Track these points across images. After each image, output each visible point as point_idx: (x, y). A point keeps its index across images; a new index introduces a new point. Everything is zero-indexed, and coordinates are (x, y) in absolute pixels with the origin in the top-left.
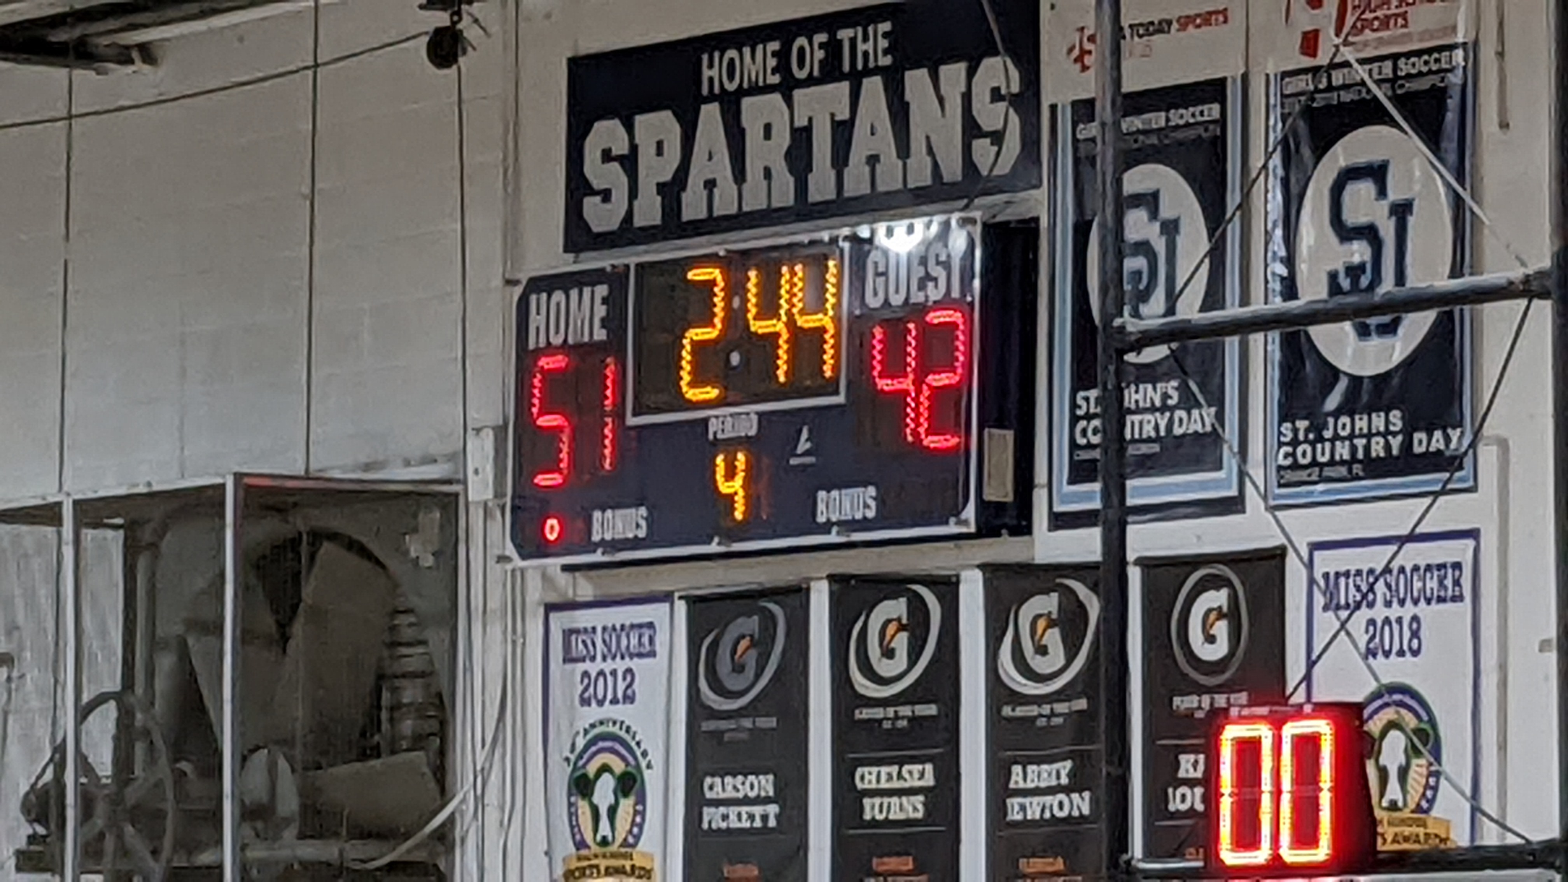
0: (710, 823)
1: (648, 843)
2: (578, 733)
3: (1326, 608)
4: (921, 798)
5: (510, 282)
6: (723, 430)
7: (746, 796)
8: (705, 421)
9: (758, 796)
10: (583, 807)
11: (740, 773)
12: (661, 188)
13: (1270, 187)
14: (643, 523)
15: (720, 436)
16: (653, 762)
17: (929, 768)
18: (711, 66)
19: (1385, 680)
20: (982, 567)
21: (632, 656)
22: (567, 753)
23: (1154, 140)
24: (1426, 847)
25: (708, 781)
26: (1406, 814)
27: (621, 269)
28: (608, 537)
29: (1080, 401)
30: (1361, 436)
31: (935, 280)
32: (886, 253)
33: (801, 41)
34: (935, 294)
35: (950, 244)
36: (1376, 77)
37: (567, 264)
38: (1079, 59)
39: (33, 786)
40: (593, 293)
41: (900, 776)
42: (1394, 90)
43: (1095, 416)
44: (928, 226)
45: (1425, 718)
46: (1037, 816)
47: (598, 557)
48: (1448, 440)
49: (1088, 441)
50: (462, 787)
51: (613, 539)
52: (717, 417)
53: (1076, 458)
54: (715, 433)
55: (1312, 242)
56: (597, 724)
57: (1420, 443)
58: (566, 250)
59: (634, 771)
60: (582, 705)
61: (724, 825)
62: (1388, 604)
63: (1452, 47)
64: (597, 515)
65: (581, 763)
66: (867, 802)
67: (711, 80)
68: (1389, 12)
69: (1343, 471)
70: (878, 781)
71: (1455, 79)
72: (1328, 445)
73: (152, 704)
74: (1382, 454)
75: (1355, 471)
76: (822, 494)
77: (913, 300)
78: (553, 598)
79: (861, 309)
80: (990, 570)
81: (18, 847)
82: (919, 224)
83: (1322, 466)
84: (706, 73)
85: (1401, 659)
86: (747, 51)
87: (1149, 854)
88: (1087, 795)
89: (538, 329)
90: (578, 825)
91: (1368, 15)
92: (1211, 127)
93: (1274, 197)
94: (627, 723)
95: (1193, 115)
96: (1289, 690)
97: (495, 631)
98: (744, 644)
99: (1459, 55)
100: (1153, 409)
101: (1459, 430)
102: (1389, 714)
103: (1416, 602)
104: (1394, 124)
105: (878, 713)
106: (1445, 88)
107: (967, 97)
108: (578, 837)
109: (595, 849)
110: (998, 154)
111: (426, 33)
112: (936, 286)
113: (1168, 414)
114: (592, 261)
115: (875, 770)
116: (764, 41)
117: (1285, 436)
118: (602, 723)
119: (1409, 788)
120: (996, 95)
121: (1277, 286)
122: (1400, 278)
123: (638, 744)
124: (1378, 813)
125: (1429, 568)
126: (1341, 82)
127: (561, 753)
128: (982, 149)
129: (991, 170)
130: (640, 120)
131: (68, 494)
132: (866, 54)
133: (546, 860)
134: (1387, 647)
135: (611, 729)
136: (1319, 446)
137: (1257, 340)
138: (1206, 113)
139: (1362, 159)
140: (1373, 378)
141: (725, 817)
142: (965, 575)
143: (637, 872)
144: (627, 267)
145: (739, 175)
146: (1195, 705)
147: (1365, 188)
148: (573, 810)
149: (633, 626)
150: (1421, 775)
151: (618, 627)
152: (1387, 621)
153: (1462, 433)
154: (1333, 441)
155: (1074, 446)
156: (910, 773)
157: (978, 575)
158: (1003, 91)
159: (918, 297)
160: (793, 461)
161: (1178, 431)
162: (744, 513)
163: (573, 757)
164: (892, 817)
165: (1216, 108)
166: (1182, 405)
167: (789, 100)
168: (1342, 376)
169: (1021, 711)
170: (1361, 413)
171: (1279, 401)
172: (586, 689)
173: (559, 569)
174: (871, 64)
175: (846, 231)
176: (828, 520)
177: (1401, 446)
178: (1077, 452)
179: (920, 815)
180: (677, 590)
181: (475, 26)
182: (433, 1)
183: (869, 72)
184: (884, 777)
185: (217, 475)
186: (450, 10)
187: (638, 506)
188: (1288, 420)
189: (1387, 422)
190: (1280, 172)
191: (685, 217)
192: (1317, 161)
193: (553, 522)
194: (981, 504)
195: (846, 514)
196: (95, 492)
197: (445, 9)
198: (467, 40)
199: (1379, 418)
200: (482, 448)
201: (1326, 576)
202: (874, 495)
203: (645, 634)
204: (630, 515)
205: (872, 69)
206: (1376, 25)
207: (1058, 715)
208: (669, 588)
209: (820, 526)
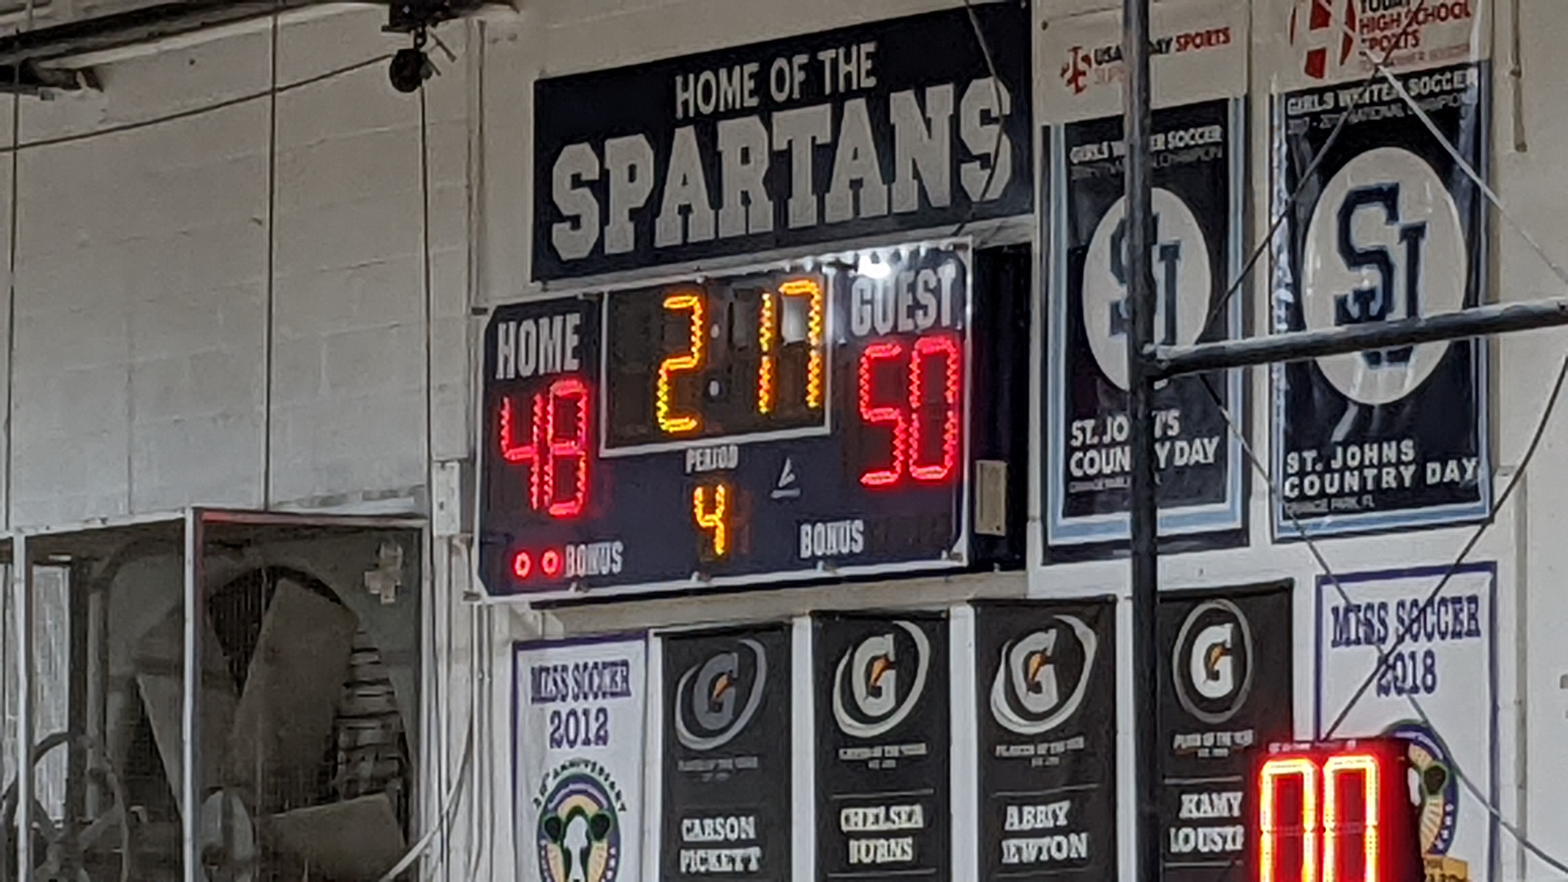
0: (688, 866)
2: (548, 774)
3: (1335, 643)
4: (910, 840)
5: (478, 312)
6: (702, 463)
7: (726, 839)
8: (683, 452)
9: (739, 839)
10: (554, 851)
11: (719, 815)
12: (634, 214)
14: (618, 558)
15: (699, 468)
16: (627, 806)
17: (918, 809)
18: (685, 88)
19: (1397, 717)
20: (975, 603)
21: (604, 696)
22: (536, 794)
25: (686, 823)
27: (595, 298)
28: (581, 572)
29: (1075, 432)
30: (1372, 465)
31: (925, 307)
32: (871, 280)
33: (781, 62)
34: (924, 321)
35: (940, 269)
37: (535, 293)
40: (564, 321)
41: (887, 818)
43: (1092, 446)
46: (1033, 859)
47: (571, 593)
48: (1463, 470)
49: (1085, 473)
50: (427, 829)
51: (587, 577)
52: (695, 449)
53: (1072, 491)
54: (694, 465)
56: (567, 764)
57: (1433, 473)
58: (535, 278)
59: (607, 813)
60: (553, 746)
61: (703, 868)
62: (1401, 639)
63: (1465, 67)
64: (570, 549)
66: (853, 843)
67: (686, 103)
68: (1400, 31)
69: (1352, 502)
70: (864, 823)
71: (1469, 99)
72: (1337, 476)
74: (1394, 485)
75: (1365, 502)
76: (806, 528)
77: (901, 328)
78: (521, 636)
79: (847, 337)
80: (982, 605)
82: (905, 249)
83: (1330, 497)
84: (681, 97)
85: (1415, 696)
86: (723, 72)
88: (1085, 836)
89: (506, 359)
91: (1377, 34)
92: (1211, 149)
94: (599, 765)
95: (1193, 137)
96: (1296, 726)
97: (461, 668)
99: (1473, 75)
101: (1474, 461)
103: (1430, 637)
105: (863, 753)
106: (1458, 109)
107: (955, 120)
110: (990, 178)
111: (389, 56)
112: (926, 314)
113: (1168, 445)
114: (561, 290)
115: (862, 811)
116: (742, 63)
117: (1292, 467)
120: (987, 117)
121: (1282, 313)
125: (1443, 601)
126: (1349, 103)
127: (529, 793)
129: (984, 194)
130: (611, 144)
131: (18, 531)
132: (848, 76)
134: (1400, 684)
136: (1328, 477)
137: (1261, 371)
138: (1206, 135)
140: (1384, 406)
141: (704, 861)
142: (955, 610)
144: (600, 294)
145: (716, 201)
146: (1198, 743)
148: (543, 853)
149: (605, 665)
151: (591, 665)
152: (1399, 657)
153: (1478, 463)
154: (1341, 471)
155: (1069, 477)
156: (898, 815)
157: (970, 611)
158: (994, 114)
159: (906, 325)
160: (777, 494)
161: (1179, 462)
162: (724, 548)
164: (879, 859)
165: (1216, 129)
166: (1183, 436)
167: (767, 124)
168: (1349, 403)
169: (1016, 751)
170: (1371, 444)
171: (1285, 431)
172: (557, 729)
173: (528, 606)
174: (854, 86)
175: (829, 257)
176: (813, 555)
177: (1413, 477)
178: (1073, 483)
179: (908, 858)
180: (650, 628)
181: (439, 48)
182: (396, 23)
183: (851, 94)
184: (871, 819)
185: (175, 511)
186: (413, 32)
187: (613, 540)
188: (1294, 450)
189: (1399, 452)
190: (1285, 195)
191: (659, 243)
192: (1323, 184)
193: (523, 557)
194: (975, 538)
195: (832, 548)
196: (48, 528)
197: (408, 31)
198: (432, 64)
199: (1390, 447)
200: (448, 482)
201: (1335, 610)
202: (861, 529)
203: (619, 674)
204: (606, 549)
205: (854, 91)
206: (1385, 44)
207: (1056, 755)
208: (644, 625)
209: (804, 561)
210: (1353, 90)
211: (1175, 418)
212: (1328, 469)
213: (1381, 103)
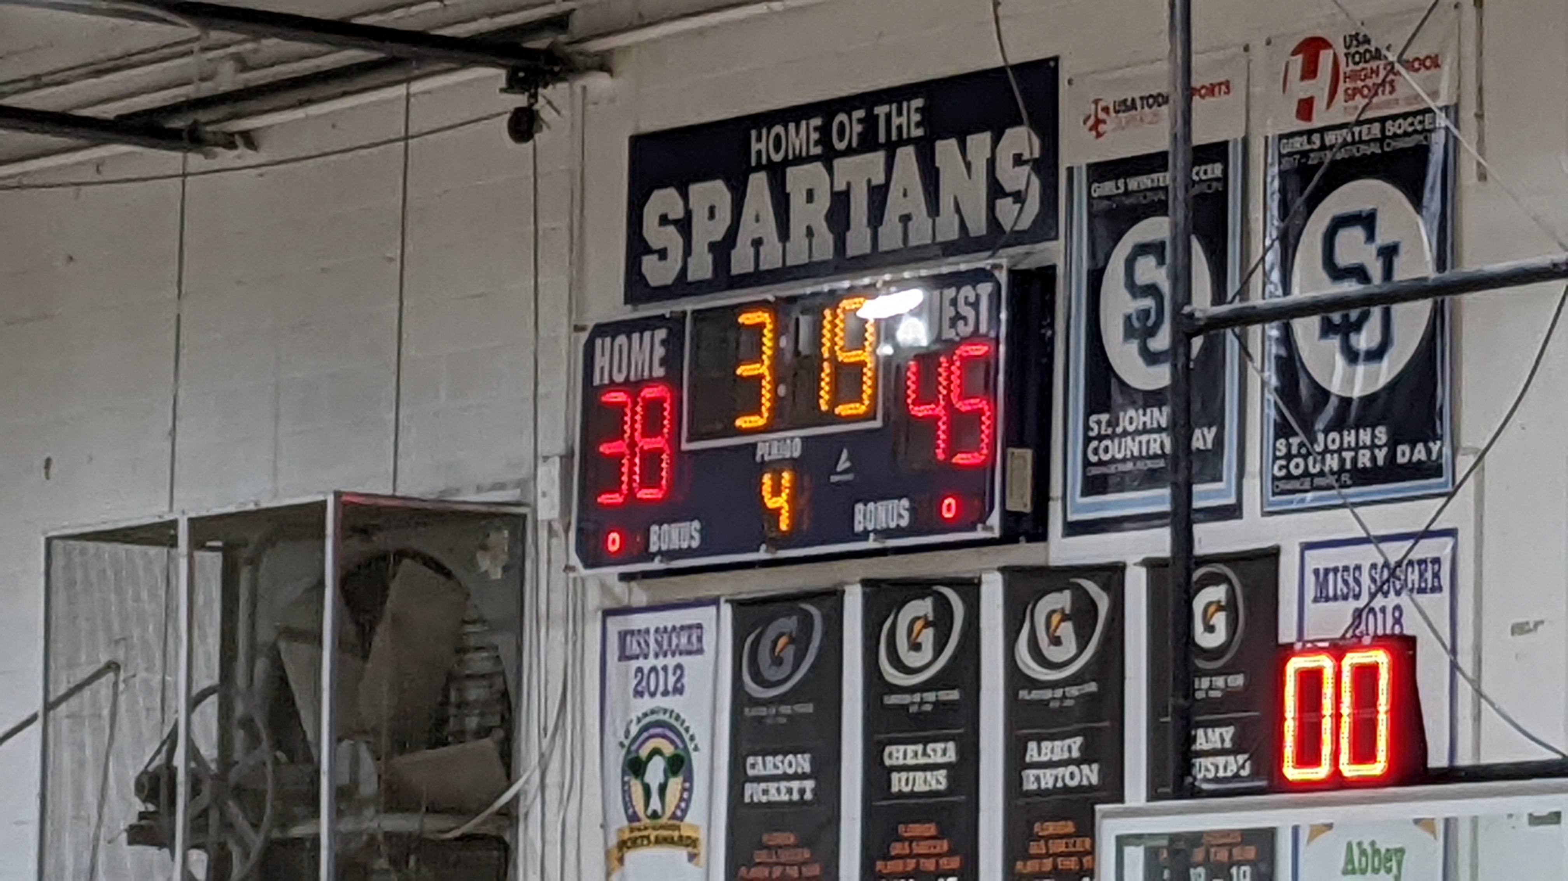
0: (751, 797)
1: (695, 816)
2: (630, 722)
3: (1316, 600)
4: (943, 773)
5: (578, 328)
6: (770, 454)
7: (785, 773)
8: (753, 446)
9: (804, 772)
11: (779, 753)
12: (713, 247)
14: (697, 536)
15: (767, 458)
16: (700, 747)
17: (953, 745)
18: (759, 140)
20: (1003, 570)
21: (681, 653)
22: (622, 739)
23: (1161, 196)
25: (751, 759)
27: (680, 316)
28: (665, 549)
29: (1092, 423)
30: (1350, 448)
31: (965, 318)
33: (841, 117)
34: (964, 331)
36: (1365, 138)
37: (628, 313)
40: (653, 336)
41: (925, 754)
42: (1381, 148)
43: (1106, 437)
46: (1050, 786)
47: (655, 565)
48: (1429, 451)
49: (1100, 459)
50: (527, 767)
51: (669, 550)
52: (764, 442)
53: (1088, 474)
54: (763, 456)
57: (1403, 454)
58: (626, 299)
60: (635, 696)
61: (765, 798)
62: (1372, 595)
64: (654, 529)
66: (894, 776)
67: (760, 152)
68: (1378, 81)
69: (1332, 480)
70: (905, 758)
71: (1438, 138)
72: (1319, 458)
74: (1368, 465)
75: (1343, 480)
76: (859, 507)
77: (944, 338)
78: (609, 604)
80: (1010, 573)
81: (130, 823)
83: (1313, 476)
84: (755, 148)
86: (791, 126)
88: (1095, 767)
89: (602, 367)
91: (1359, 84)
92: (1215, 184)
94: (677, 712)
95: (1197, 174)
97: (557, 632)
100: (1159, 430)
101: (1439, 444)
103: (1398, 593)
105: (905, 699)
106: (1428, 146)
107: (991, 162)
110: (1020, 212)
111: (507, 112)
112: (966, 324)
114: (650, 310)
115: (902, 748)
116: (809, 118)
117: (1280, 451)
120: (1018, 160)
123: (687, 730)
125: (1410, 563)
126: (1333, 143)
127: (616, 738)
128: (1005, 208)
129: (1013, 226)
130: (693, 188)
131: (182, 514)
132: (900, 127)
133: (601, 832)
135: (661, 717)
136: (1311, 459)
138: (1209, 172)
140: (1361, 399)
141: (765, 792)
142: (986, 577)
144: (684, 313)
145: (784, 234)
149: (682, 628)
151: (670, 627)
152: (1371, 611)
153: (1443, 444)
154: (1323, 454)
155: (1087, 463)
156: (934, 751)
157: (999, 577)
158: (1025, 157)
159: (949, 334)
160: (834, 479)
162: (788, 525)
164: (917, 789)
165: (1218, 167)
167: (829, 169)
168: (1332, 397)
169: (1036, 695)
170: (1349, 430)
171: (1275, 422)
172: (640, 683)
173: (616, 577)
174: (905, 136)
176: (865, 529)
177: (1385, 458)
178: (1089, 468)
179: (943, 787)
180: (723, 595)
181: (549, 107)
182: (512, 86)
183: (902, 143)
184: (910, 754)
185: (318, 494)
186: (527, 94)
187: (692, 520)
188: (1282, 437)
189: (1374, 436)
190: (1276, 223)
191: (734, 271)
192: (1310, 213)
193: (614, 535)
194: (1004, 512)
195: (881, 522)
197: (522, 92)
198: (542, 120)
199: (1365, 433)
200: (550, 471)
201: (1316, 572)
202: (908, 506)
203: (694, 635)
204: (686, 528)
205: (905, 140)
206: (1366, 91)
207: (1071, 698)
208: (717, 593)
209: (858, 535)
210: (1338, 132)
212: (1311, 452)
213: (1361, 141)
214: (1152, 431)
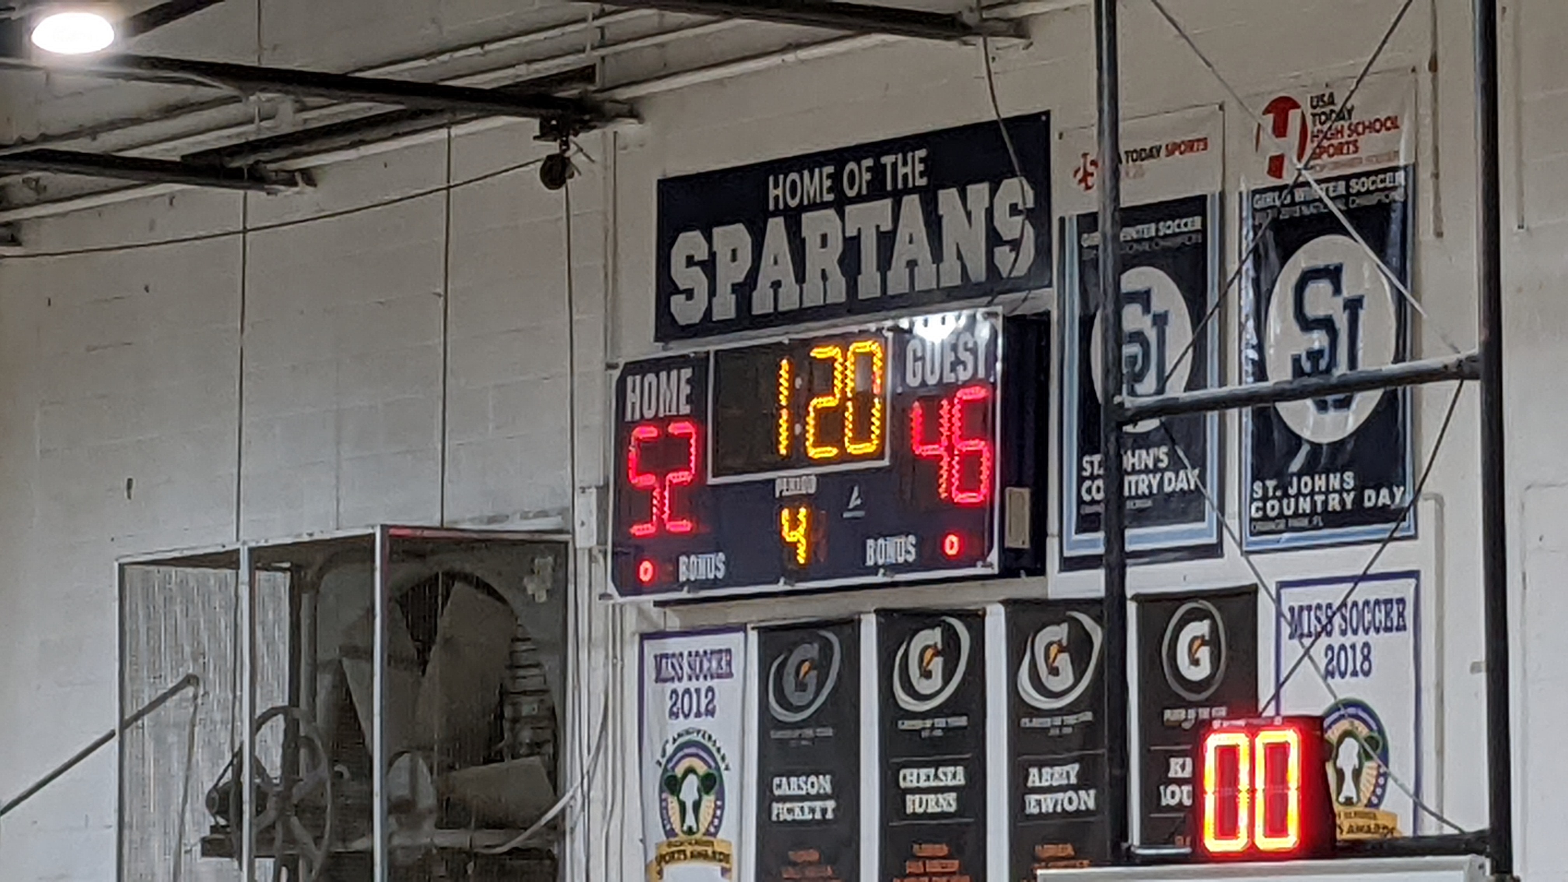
0: (778, 815)
1: (727, 833)
2: (667, 742)
3: (1291, 637)
4: (953, 795)
5: (611, 366)
6: (788, 490)
8: (772, 481)
9: (818, 793)
11: (803, 774)
12: (736, 288)
13: (1243, 286)
14: (722, 566)
15: (785, 493)
16: (731, 766)
17: (960, 770)
18: (776, 186)
19: (1341, 696)
20: (1005, 603)
21: (712, 677)
22: (658, 757)
23: (1146, 246)
24: (1376, 836)
25: (776, 781)
26: (1360, 808)
27: (703, 355)
28: (692, 579)
29: (1085, 465)
30: (1320, 492)
31: (963, 363)
32: (923, 342)
33: (852, 166)
34: (964, 375)
35: (977, 333)
36: (1332, 194)
37: (658, 351)
38: (1083, 180)
39: (217, 784)
40: (679, 374)
41: (936, 776)
42: (1347, 204)
43: (1099, 476)
44: (958, 318)
45: (1374, 726)
46: (1051, 810)
47: (684, 594)
48: (1392, 496)
49: (1093, 498)
50: (572, 785)
51: (696, 580)
52: (783, 478)
53: (1082, 512)
54: (781, 492)
55: (1278, 331)
57: (1370, 499)
58: (657, 339)
60: (671, 718)
61: (789, 818)
62: (1344, 633)
63: (1395, 169)
64: (683, 559)
65: (670, 765)
66: (909, 797)
67: (777, 198)
68: (1343, 140)
69: (1305, 522)
70: (918, 781)
71: (1398, 196)
72: (1293, 500)
73: (315, 717)
74: (1338, 508)
75: (1315, 522)
76: (870, 542)
77: (945, 381)
78: (647, 628)
79: (903, 388)
80: (1011, 604)
81: (203, 835)
82: (950, 316)
83: (1287, 518)
84: (773, 192)
85: (1354, 679)
86: (806, 173)
87: (1145, 842)
88: (1092, 792)
89: (633, 404)
90: (669, 818)
91: (1325, 143)
92: (1194, 236)
93: (1247, 293)
94: (709, 732)
95: (1179, 226)
96: (1261, 706)
97: (599, 657)
98: (806, 666)
99: (1401, 176)
100: (1146, 471)
101: (1402, 489)
102: (1344, 725)
103: (1367, 631)
104: (1347, 233)
105: (917, 724)
106: (1390, 203)
107: (990, 213)
108: (668, 827)
109: (682, 837)
110: (1016, 260)
111: (540, 160)
112: (965, 369)
113: (1158, 476)
114: (677, 349)
115: (915, 771)
116: (821, 165)
117: (1257, 493)
118: (688, 732)
119: (1362, 786)
120: (1014, 210)
121: (1250, 368)
122: (1353, 362)
124: (1337, 808)
125: (1377, 602)
126: (1302, 199)
127: (652, 756)
128: (1003, 255)
129: (1010, 273)
130: (717, 231)
131: (244, 543)
132: (905, 176)
133: (641, 845)
134: (1343, 668)
136: (1285, 501)
137: (1233, 414)
138: (1189, 224)
139: (1320, 263)
141: (790, 811)
142: (989, 609)
143: (717, 856)
144: (708, 353)
145: (800, 278)
146: (1183, 717)
147: (1324, 286)
148: (664, 804)
149: (712, 653)
150: (1371, 775)
151: (701, 652)
152: (1343, 647)
153: (1405, 491)
154: (1296, 497)
155: (1081, 502)
156: (945, 774)
157: (1001, 609)
158: (1020, 207)
159: (949, 378)
160: (846, 515)
161: (1168, 489)
162: (806, 558)
163: (663, 761)
164: (930, 810)
165: (1198, 220)
166: (1171, 468)
167: (842, 215)
168: (1303, 442)
169: (1037, 722)
170: (1320, 474)
171: (1252, 465)
172: (675, 704)
173: (652, 604)
174: (910, 185)
175: (889, 323)
176: (876, 564)
177: (1354, 502)
178: (1083, 506)
179: (952, 809)
180: (749, 622)
181: (580, 154)
182: (545, 133)
183: (908, 191)
184: (923, 777)
185: (367, 526)
186: (559, 141)
187: (717, 551)
188: (1259, 479)
189: (1342, 481)
190: (1251, 273)
191: (755, 312)
192: (1282, 264)
193: (646, 565)
194: (1003, 550)
195: (890, 557)
196: (266, 541)
197: (555, 140)
198: (574, 165)
199: (1335, 477)
200: (587, 504)
201: (1291, 609)
202: (914, 542)
203: (724, 659)
204: (711, 559)
205: (910, 189)
206: (1332, 150)
207: (1067, 726)
208: (744, 620)
209: (870, 567)
210: (1306, 189)
211: (1164, 453)
212: (1286, 495)
214: (1140, 472)
